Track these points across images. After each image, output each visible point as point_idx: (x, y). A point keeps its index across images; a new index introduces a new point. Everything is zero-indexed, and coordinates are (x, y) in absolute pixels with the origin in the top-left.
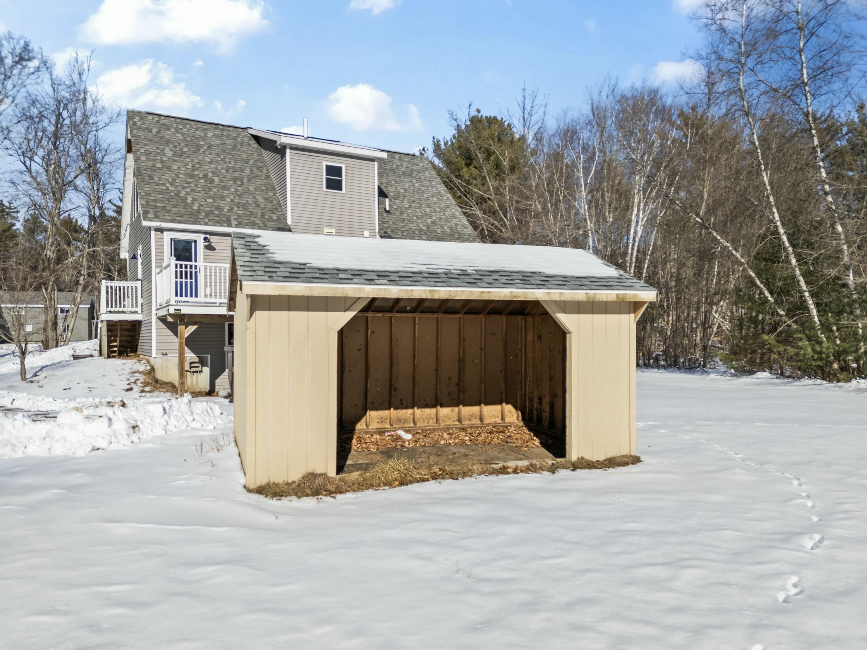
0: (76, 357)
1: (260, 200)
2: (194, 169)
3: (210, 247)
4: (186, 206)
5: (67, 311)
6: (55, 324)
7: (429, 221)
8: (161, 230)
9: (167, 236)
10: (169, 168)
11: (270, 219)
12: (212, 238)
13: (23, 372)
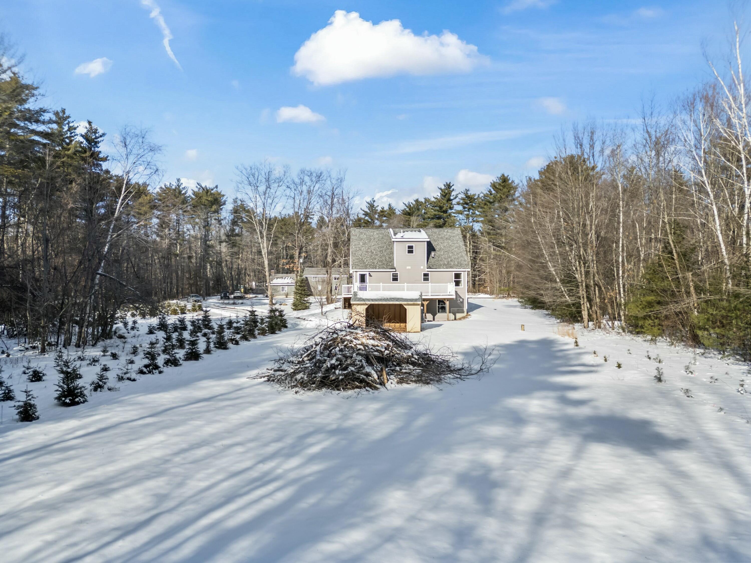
0: (336, 308)
1: (387, 258)
2: (368, 249)
3: (370, 276)
4: (364, 263)
5: (338, 279)
6: (331, 290)
7: (449, 260)
8: (357, 272)
9: (358, 273)
10: (360, 250)
11: (389, 265)
12: (371, 273)
13: (322, 312)
